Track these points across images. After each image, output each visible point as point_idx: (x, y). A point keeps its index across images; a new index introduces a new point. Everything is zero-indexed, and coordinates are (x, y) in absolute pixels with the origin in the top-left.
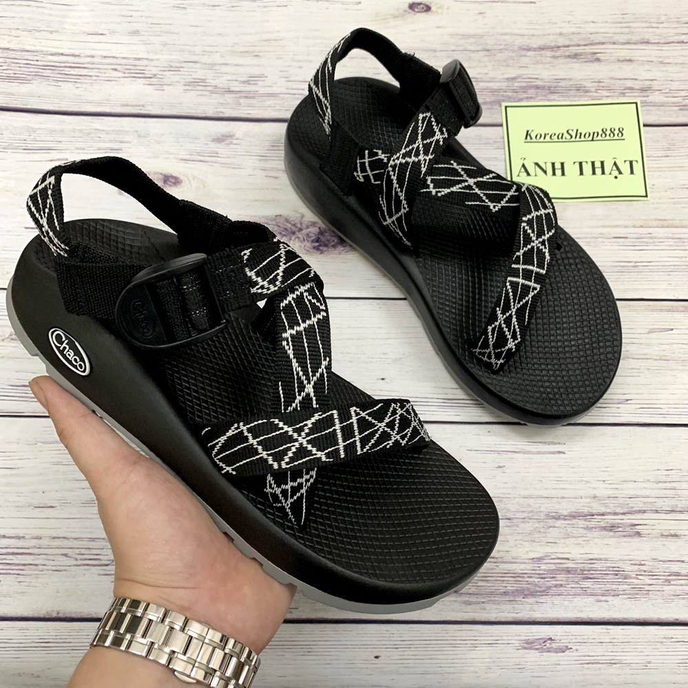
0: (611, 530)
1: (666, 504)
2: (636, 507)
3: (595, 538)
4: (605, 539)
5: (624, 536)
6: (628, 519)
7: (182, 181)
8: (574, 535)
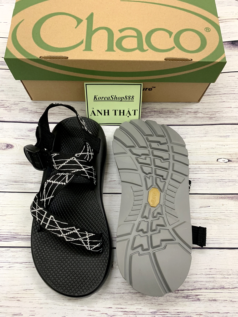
0: (187, 298)
1: (210, 285)
2: (197, 286)
3: (179, 302)
4: (184, 302)
5: (193, 301)
6: (194, 293)
7: (14, 147)
8: (170, 300)
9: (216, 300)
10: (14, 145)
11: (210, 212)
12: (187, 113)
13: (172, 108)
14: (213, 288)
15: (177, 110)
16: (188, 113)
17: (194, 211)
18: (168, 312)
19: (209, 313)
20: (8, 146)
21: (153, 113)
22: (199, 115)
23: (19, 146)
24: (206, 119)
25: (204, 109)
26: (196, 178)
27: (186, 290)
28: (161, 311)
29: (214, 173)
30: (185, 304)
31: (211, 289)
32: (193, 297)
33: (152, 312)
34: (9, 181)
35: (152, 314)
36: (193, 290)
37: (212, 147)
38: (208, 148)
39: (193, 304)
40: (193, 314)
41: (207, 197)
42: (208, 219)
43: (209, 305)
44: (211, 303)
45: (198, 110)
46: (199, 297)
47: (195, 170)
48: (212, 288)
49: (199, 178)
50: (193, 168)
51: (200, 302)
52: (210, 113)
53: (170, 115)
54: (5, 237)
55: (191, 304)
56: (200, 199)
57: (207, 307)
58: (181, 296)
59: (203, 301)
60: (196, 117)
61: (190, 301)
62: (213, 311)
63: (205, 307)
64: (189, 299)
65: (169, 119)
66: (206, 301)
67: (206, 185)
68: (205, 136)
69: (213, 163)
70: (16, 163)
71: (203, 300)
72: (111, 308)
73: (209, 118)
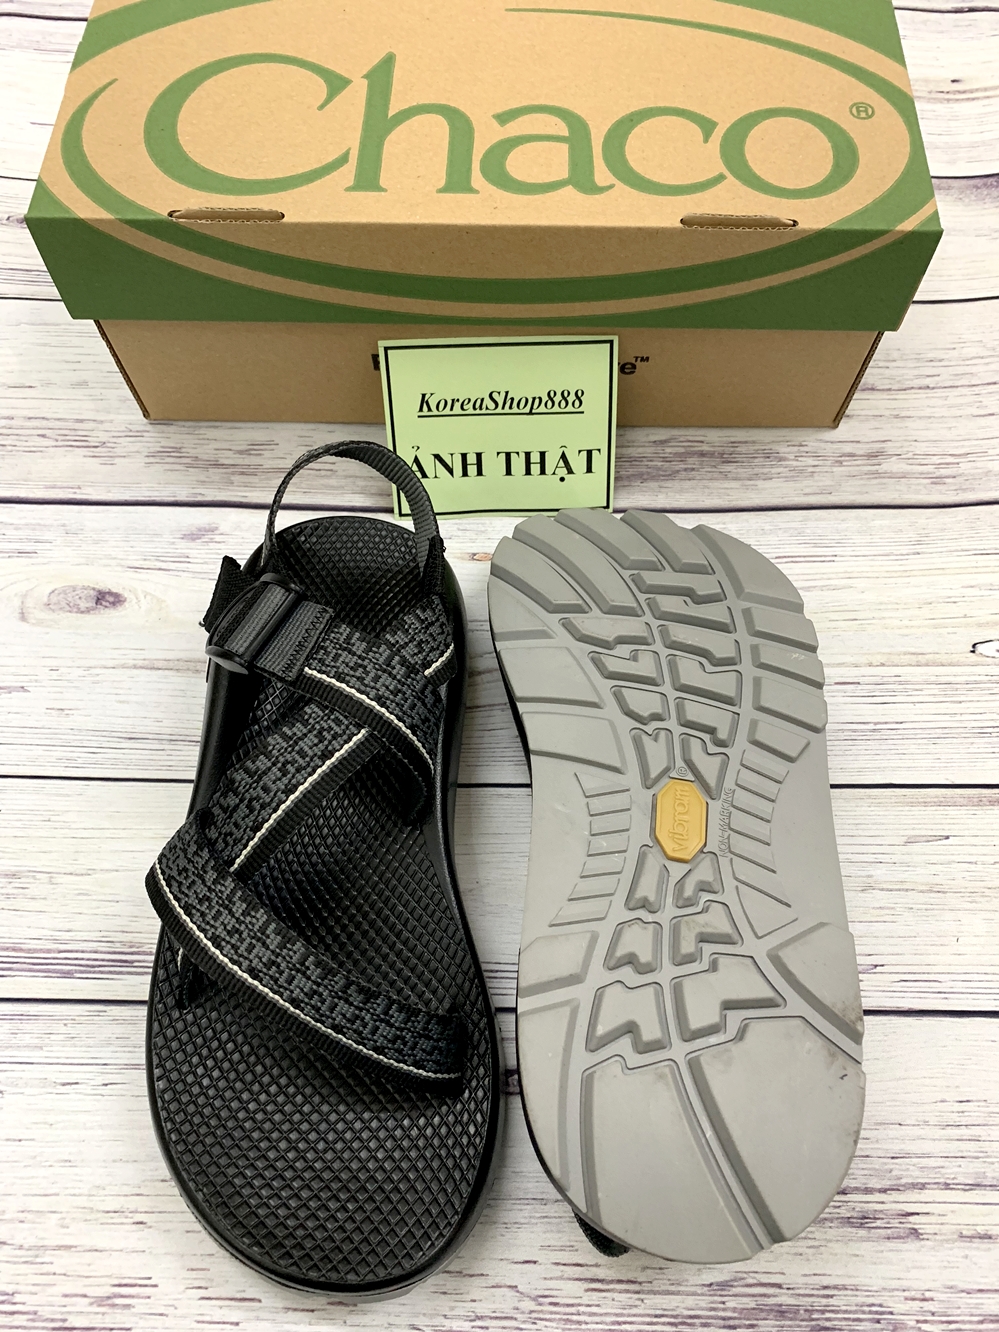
9: (990, 1238)
10: (126, 594)
11: (949, 863)
12: (837, 462)
13: (773, 442)
14: (978, 1185)
15: (796, 449)
16: (843, 458)
17: (881, 858)
18: (779, 1286)
19: (964, 1295)
20: (104, 597)
21: (693, 461)
22: (888, 466)
23: (148, 597)
24: (918, 484)
25: (905, 440)
26: (886, 723)
27: (856, 1190)
28: (751, 1281)
29: (960, 702)
30: (857, 1253)
31: (967, 1187)
32: (888, 1223)
33: (711, 1285)
34: (104, 733)
35: (712, 1293)
36: (889, 1190)
37: (949, 597)
38: (930, 601)
39: (892, 1250)
40: (893, 1296)
41: (936, 797)
42: (944, 892)
43: (963, 1257)
44: (968, 1248)
45: (883, 448)
46: (915, 1224)
47: (881, 690)
48: (970, 1182)
49: (897, 723)
50: (873, 680)
51: (923, 1243)
52: (936, 460)
53: (766, 470)
54: (88, 960)
55: (882, 1251)
56: (907, 808)
57: (953, 1267)
58: (838, 1218)
59: (935, 1240)
60: (877, 475)
61: (878, 1238)
62: (979, 1284)
63: (945, 1267)
64: (873, 1230)
65: (760, 483)
66: (947, 1241)
67: (928, 751)
68: (914, 554)
69: (955, 658)
70: (132, 662)
71: (936, 1234)
72: (535, 1262)
73: (929, 481)
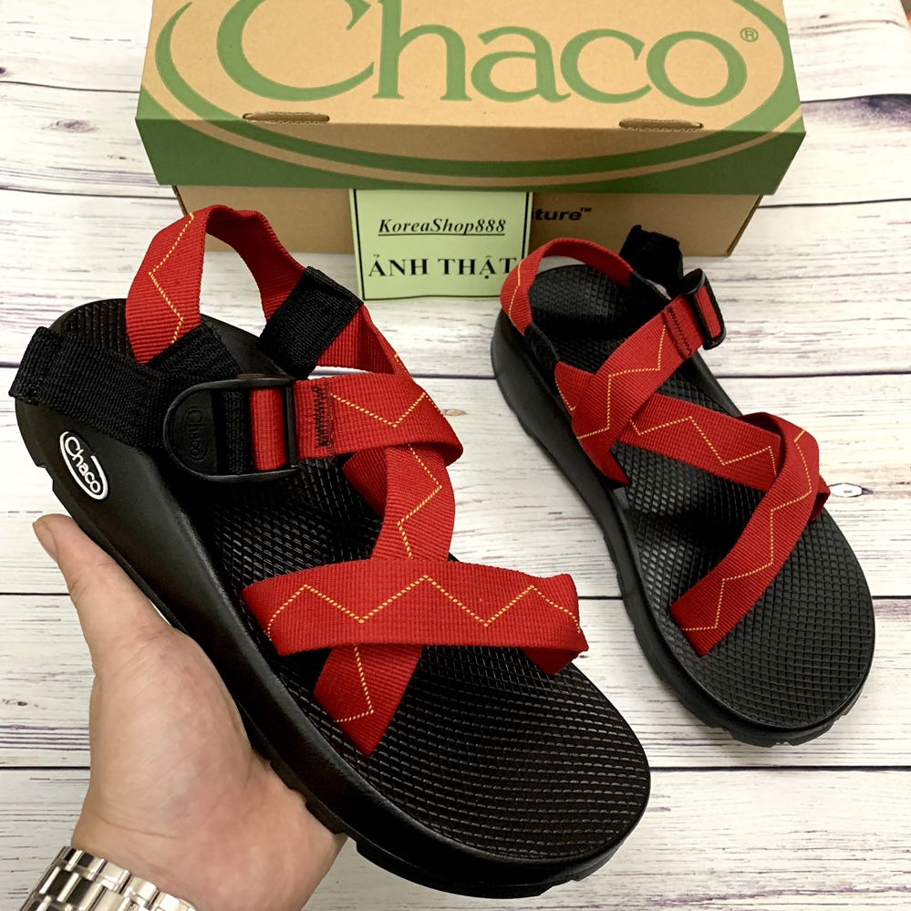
14: (820, 891)
22: (767, 343)
24: (788, 358)
25: (779, 322)
27: (734, 896)
31: (812, 893)
36: (756, 895)
45: (761, 328)
48: (814, 889)
52: (802, 338)
60: (756, 351)
73: (796, 355)
